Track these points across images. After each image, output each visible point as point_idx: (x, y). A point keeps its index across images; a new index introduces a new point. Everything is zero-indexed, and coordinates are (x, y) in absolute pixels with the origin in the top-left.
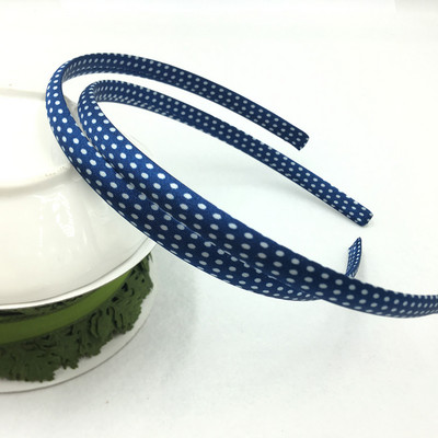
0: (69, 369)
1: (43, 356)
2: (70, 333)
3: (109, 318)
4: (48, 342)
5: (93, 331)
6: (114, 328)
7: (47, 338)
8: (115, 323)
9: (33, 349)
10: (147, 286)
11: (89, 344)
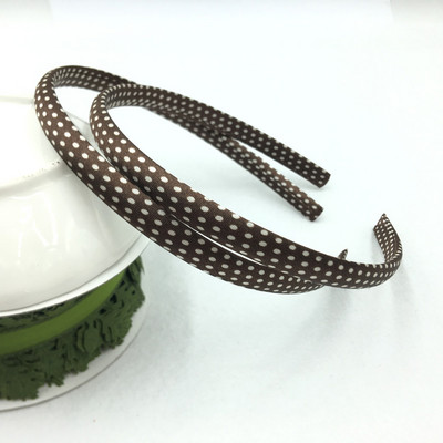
0: (54, 386)
1: (26, 372)
2: (55, 348)
3: (97, 331)
4: (31, 358)
5: (79, 345)
6: (102, 342)
7: (30, 352)
8: (103, 336)
9: (15, 365)
10: (138, 299)
11: (75, 359)
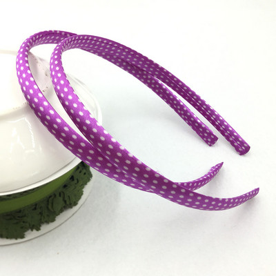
0: (35, 231)
1: (17, 223)
2: (35, 209)
3: (61, 199)
4: (20, 214)
5: (50, 207)
6: (64, 205)
7: (20, 211)
8: (65, 202)
9: (11, 219)
11: (48, 216)
